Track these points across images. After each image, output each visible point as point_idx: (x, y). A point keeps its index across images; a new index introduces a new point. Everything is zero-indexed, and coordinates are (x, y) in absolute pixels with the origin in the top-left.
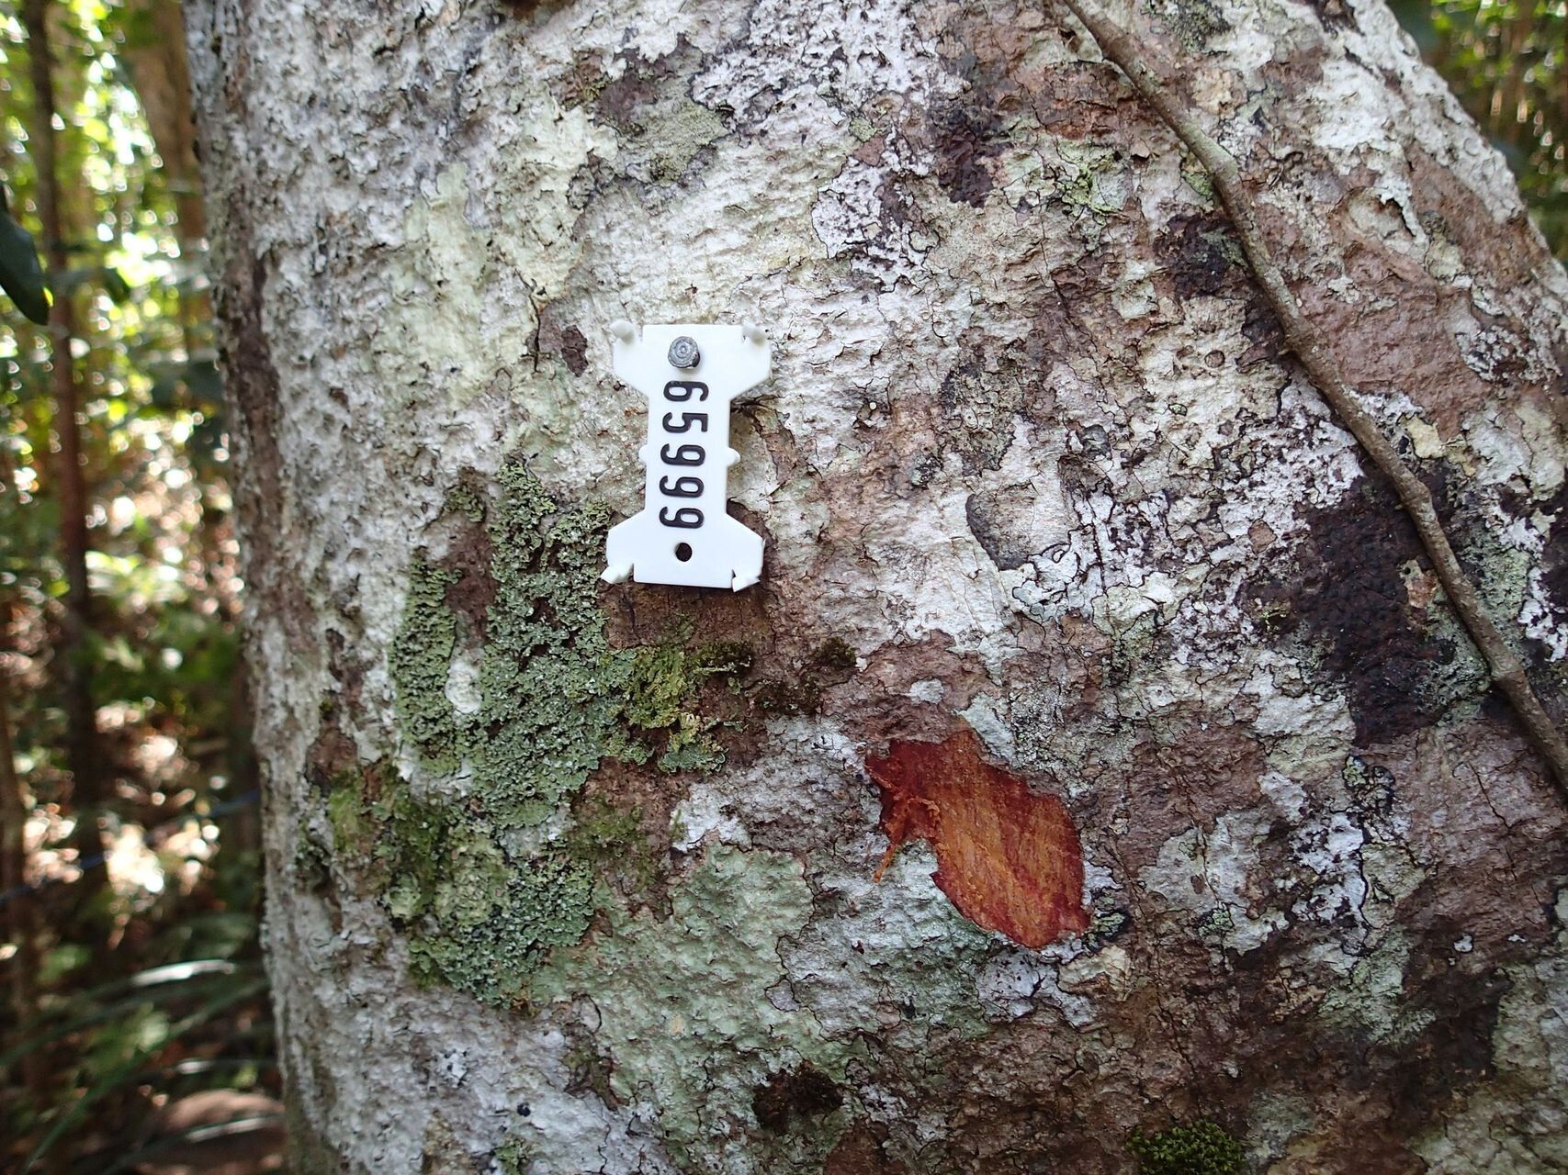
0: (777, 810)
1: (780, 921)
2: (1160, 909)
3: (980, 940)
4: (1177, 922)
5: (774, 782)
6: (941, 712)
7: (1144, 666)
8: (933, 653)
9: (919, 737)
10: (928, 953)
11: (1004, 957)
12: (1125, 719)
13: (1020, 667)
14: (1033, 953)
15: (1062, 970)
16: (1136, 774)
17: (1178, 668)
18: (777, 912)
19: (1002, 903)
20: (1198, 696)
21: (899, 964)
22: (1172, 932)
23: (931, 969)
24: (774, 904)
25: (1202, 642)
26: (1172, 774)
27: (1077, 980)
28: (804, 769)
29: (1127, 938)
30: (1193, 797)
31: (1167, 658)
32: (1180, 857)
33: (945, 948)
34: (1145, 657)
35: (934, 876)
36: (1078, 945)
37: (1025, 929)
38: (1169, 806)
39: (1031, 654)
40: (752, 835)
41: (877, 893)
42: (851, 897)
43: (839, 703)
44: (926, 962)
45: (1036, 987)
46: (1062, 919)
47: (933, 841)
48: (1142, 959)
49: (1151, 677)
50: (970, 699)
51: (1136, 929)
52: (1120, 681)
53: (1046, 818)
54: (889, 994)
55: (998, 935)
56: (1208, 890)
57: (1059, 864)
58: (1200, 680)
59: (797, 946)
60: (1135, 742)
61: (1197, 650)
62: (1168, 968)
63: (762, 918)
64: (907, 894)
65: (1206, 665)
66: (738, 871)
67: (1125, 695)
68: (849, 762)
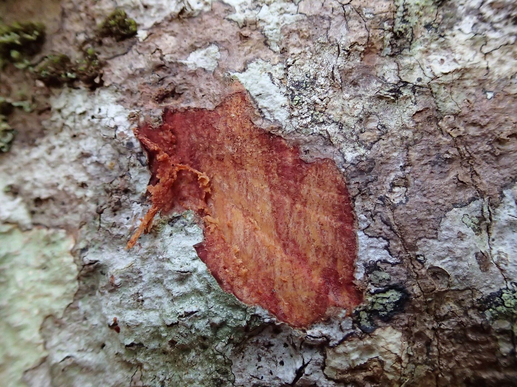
0: (54, 186)
1: (46, 301)
2: (440, 286)
3: (238, 315)
4: (459, 303)
5: (53, 158)
6: (217, 78)
7: (427, 34)
8: (213, 22)
9: (193, 105)
10: (182, 330)
11: (266, 337)
12: (406, 83)
13: (298, 32)
14: (297, 332)
15: (330, 352)
16: (416, 142)
17: (462, 38)
18: (46, 289)
19: (269, 279)
20: (484, 64)
21: (153, 345)
22: (454, 314)
23: (185, 350)
24: (43, 281)
25: (488, 12)
26: (455, 144)
27: (345, 365)
28: (82, 143)
29: (404, 318)
30: (478, 170)
31: (451, 28)
32: (463, 230)
33: (201, 324)
34: (428, 26)
35: (198, 248)
36: (348, 325)
37: (291, 307)
38: (452, 175)
39: (310, 18)
40: (33, 213)
41: (138, 265)
42: (111, 271)
43: (117, 73)
44: (180, 341)
45: (299, 373)
46: (331, 296)
47: (201, 213)
48: (419, 344)
49: (434, 46)
50: (246, 64)
51: (415, 310)
52: (401, 49)
53: (319, 185)
54: (142, 378)
55: (259, 311)
56: (494, 269)
57: (331, 236)
58: (486, 50)
59: (60, 325)
60: (415, 109)
61: (484, 21)
62: (449, 357)
63: (30, 296)
64: (168, 266)
65: (492, 35)
66: (13, 250)
67: (407, 61)
68: (121, 129)
